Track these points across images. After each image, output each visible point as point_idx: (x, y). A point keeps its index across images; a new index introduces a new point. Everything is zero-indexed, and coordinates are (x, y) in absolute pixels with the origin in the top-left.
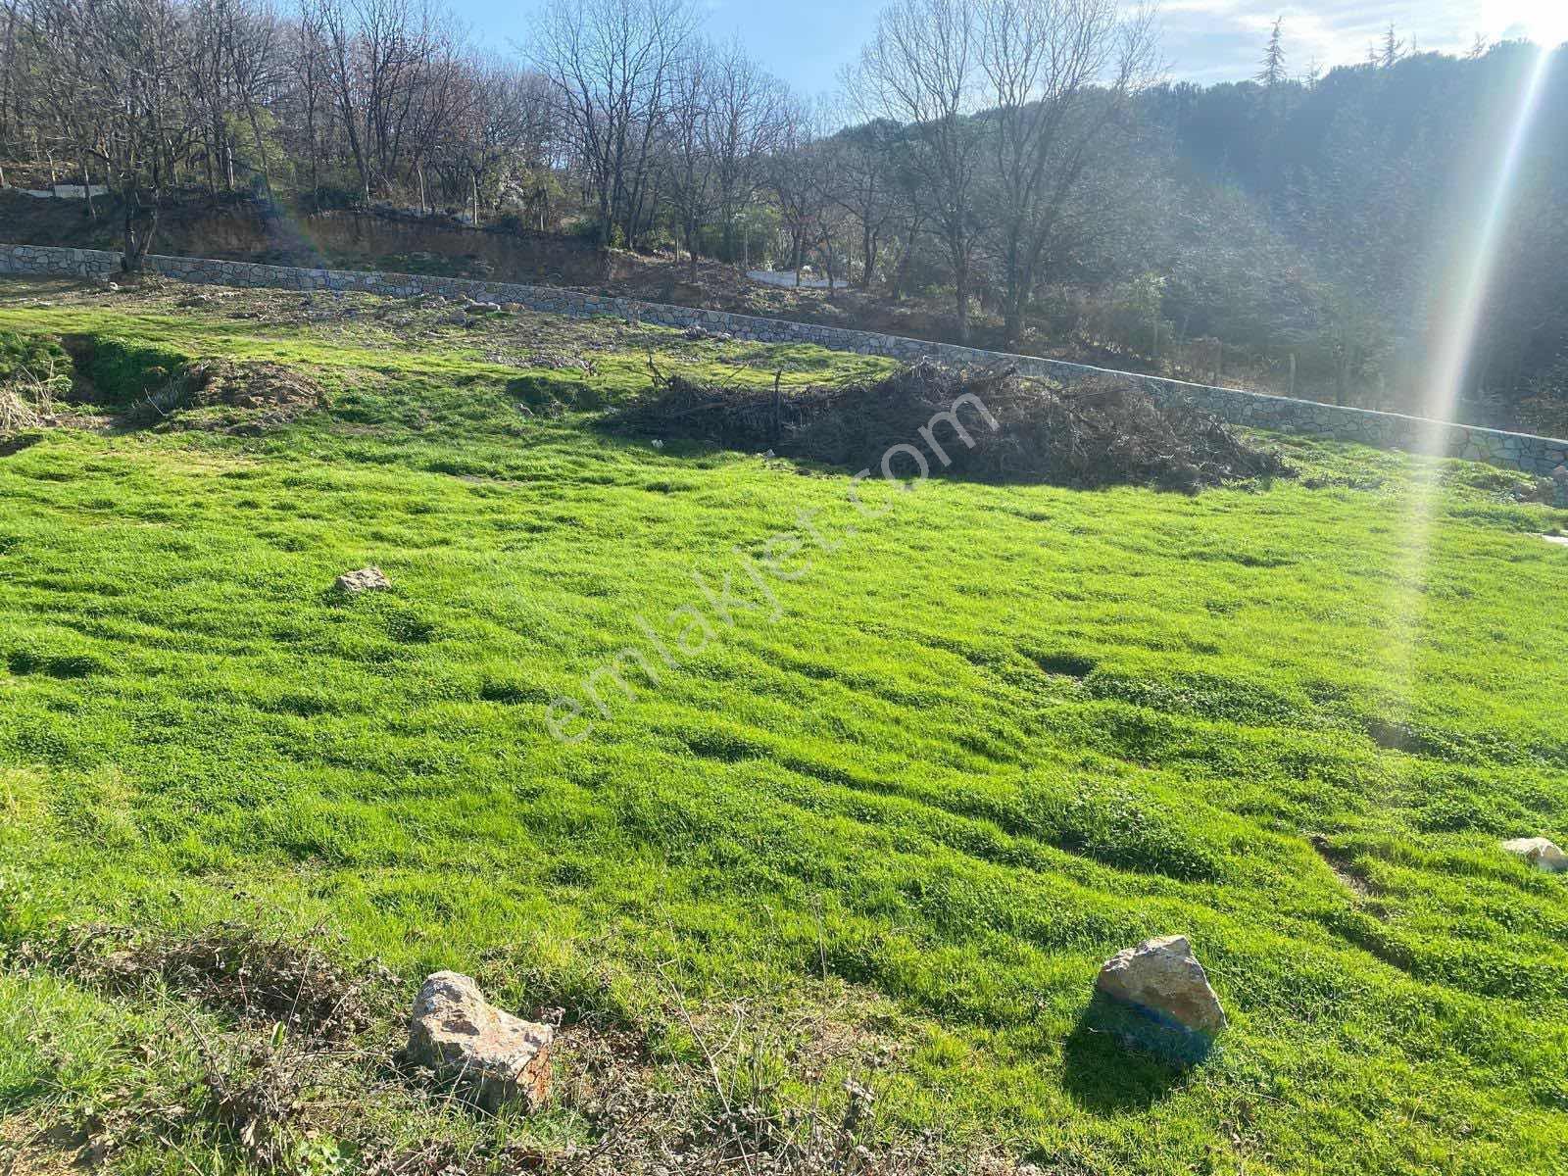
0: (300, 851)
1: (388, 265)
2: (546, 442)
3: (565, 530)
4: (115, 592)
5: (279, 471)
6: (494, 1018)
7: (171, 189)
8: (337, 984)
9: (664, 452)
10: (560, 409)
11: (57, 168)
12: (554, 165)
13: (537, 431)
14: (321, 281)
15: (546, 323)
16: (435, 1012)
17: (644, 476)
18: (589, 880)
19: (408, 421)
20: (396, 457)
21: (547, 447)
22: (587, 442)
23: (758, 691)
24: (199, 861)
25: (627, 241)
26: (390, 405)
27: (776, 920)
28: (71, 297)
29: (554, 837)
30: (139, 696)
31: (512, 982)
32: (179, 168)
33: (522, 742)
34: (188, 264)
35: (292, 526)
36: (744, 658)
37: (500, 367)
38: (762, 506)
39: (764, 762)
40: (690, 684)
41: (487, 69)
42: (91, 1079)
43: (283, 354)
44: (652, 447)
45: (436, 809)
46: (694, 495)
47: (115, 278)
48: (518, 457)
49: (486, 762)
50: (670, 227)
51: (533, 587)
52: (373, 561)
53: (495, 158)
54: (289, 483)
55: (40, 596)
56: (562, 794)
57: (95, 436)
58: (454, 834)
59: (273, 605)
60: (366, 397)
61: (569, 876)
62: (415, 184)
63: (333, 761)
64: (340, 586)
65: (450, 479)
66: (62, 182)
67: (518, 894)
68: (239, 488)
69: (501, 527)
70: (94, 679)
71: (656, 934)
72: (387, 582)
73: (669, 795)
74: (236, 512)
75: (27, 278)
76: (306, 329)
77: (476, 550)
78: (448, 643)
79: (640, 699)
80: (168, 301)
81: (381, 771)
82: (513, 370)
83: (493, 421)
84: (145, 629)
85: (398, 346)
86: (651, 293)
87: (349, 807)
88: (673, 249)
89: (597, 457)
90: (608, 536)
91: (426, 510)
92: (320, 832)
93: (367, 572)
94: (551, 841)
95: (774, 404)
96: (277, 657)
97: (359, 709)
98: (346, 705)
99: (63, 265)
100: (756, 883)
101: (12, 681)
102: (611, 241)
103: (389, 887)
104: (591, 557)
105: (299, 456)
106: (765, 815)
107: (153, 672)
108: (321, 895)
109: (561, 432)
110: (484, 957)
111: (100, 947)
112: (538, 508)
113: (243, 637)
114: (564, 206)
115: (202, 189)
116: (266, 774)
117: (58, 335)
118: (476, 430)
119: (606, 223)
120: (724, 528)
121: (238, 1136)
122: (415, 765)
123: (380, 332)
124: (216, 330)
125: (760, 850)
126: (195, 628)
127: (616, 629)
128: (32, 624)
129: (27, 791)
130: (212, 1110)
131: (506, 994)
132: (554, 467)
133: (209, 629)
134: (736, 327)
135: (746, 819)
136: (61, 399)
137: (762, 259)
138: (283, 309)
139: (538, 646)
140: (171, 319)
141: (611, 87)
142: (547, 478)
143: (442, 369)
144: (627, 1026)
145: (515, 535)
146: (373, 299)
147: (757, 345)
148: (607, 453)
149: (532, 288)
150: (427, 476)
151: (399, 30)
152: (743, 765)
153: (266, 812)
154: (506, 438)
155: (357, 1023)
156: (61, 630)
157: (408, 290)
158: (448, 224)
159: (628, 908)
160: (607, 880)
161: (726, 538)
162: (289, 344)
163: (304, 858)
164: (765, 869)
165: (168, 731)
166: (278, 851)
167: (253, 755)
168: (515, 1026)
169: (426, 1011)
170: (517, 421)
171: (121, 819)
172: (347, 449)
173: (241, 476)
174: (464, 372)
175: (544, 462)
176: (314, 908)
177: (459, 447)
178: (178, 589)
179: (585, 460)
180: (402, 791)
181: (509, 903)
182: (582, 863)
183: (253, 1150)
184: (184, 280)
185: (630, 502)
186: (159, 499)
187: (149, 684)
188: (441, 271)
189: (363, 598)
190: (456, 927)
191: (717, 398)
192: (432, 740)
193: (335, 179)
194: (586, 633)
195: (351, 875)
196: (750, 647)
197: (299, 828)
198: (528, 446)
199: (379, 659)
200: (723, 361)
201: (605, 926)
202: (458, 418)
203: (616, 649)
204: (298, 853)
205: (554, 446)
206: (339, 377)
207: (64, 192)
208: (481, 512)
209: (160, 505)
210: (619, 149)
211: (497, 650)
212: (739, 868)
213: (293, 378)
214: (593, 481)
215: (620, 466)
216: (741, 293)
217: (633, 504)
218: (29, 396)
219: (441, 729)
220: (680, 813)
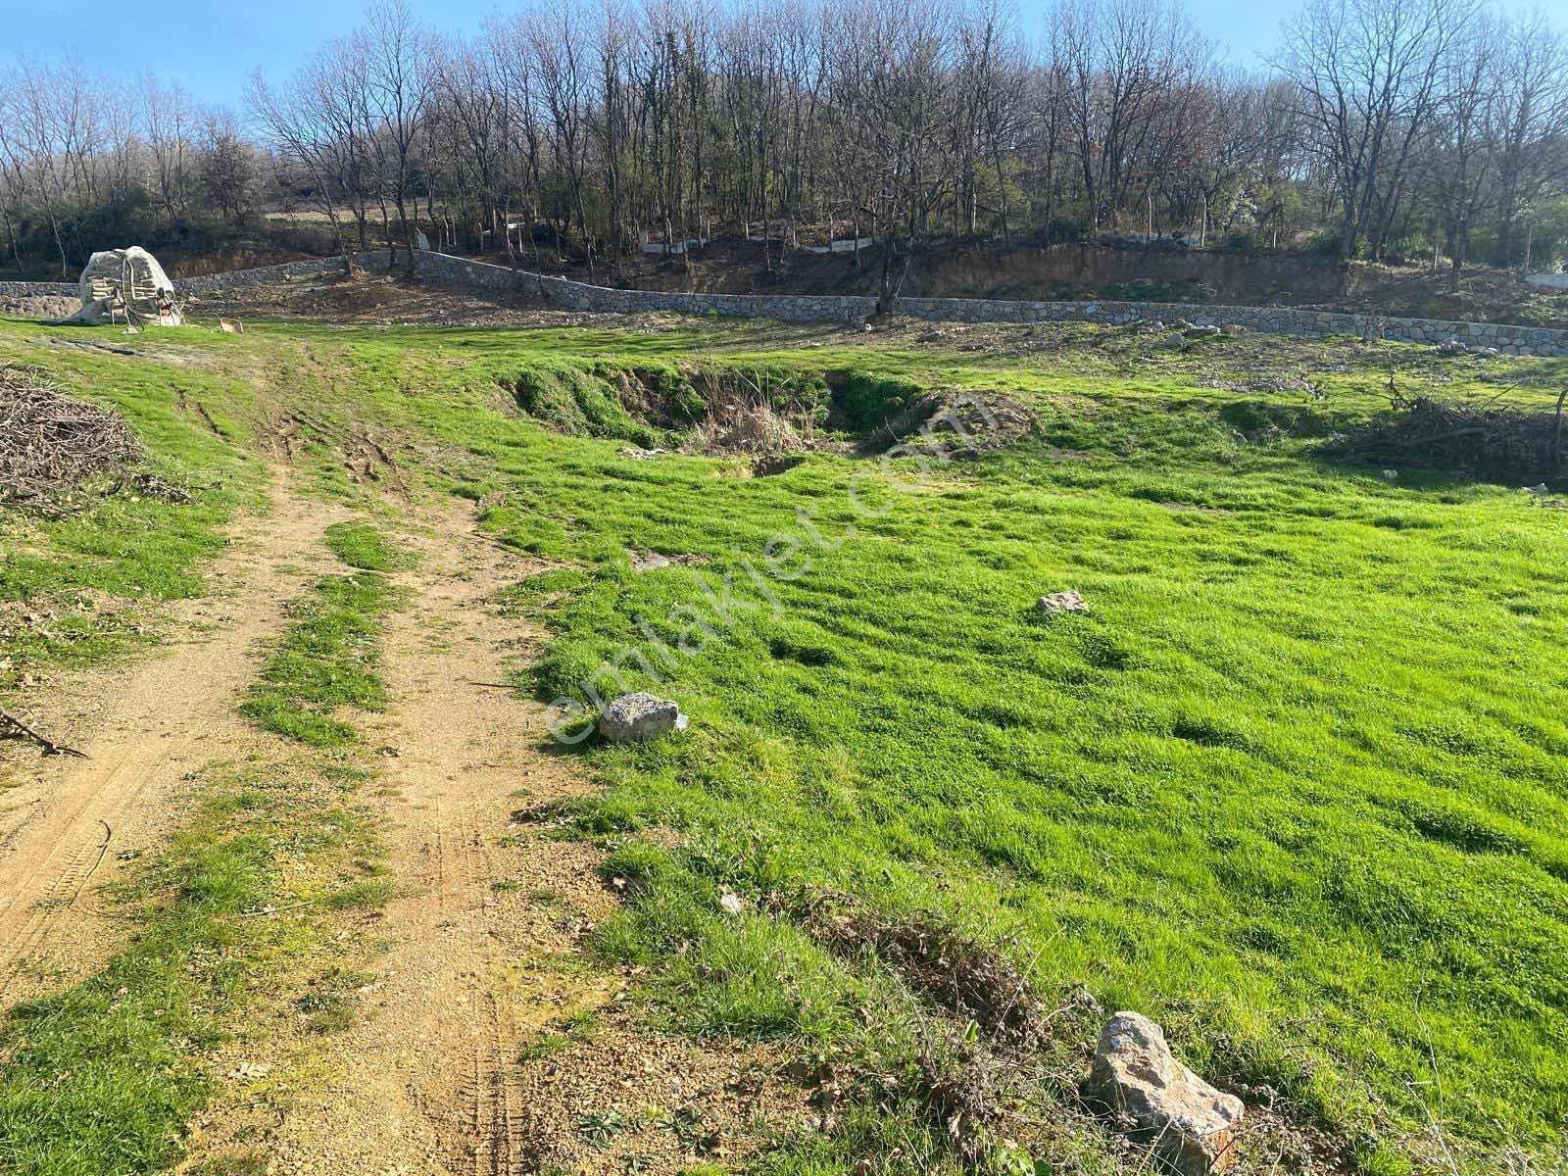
0: (994, 857)
1: (1109, 293)
2: (1259, 470)
3: (1273, 564)
4: (851, 596)
5: (992, 493)
6: (1180, 1076)
7: (921, 235)
8: (1024, 996)
9: (1398, 482)
10: (1277, 435)
11: (836, 226)
12: (1293, 177)
13: (1249, 458)
14: (1044, 313)
15: (1269, 345)
16: (1120, 1052)
17: (1373, 510)
18: (1286, 952)
19: (1115, 448)
20: (1101, 482)
21: (1258, 475)
22: (1305, 471)
23: (1510, 773)
24: (905, 847)
25: (1373, 253)
26: (1100, 431)
27: (1528, 1054)
28: (835, 338)
29: (1248, 896)
30: (864, 689)
31: (1198, 1042)
32: (931, 216)
33: (1216, 787)
34: (929, 303)
35: (999, 546)
36: (1492, 730)
37: (1215, 392)
38: (1528, 551)
39: (1517, 860)
40: (1418, 753)
41: (1230, 84)
42: (823, 1028)
43: (1003, 383)
44: (1384, 478)
45: (1124, 841)
46: (1434, 534)
47: (870, 320)
48: (1227, 485)
49: (1176, 801)
50: (1428, 232)
51: (1236, 623)
52: (1072, 584)
53: (1230, 176)
54: (999, 505)
55: (796, 593)
56: (1260, 851)
57: (842, 459)
58: (1141, 870)
59: (979, 619)
60: (1076, 424)
61: (1263, 941)
62: (1144, 211)
63: (1026, 775)
64: (1041, 606)
65: (1153, 506)
66: (838, 238)
67: (1206, 948)
68: (955, 508)
69: (1204, 557)
70: (831, 668)
71: (1365, 1031)
72: (1086, 606)
73: (1389, 877)
74: (951, 530)
75: (803, 324)
76: (1026, 359)
77: (1176, 579)
78: (1144, 673)
79: (1354, 761)
80: (910, 337)
81: (1071, 793)
82: (1228, 395)
83: (1203, 448)
84: (872, 630)
85: (1111, 373)
86: (1398, 308)
87: (1038, 822)
88: (1430, 257)
89: (1315, 487)
90: (1323, 574)
91: (1128, 537)
92: (1011, 842)
93: (1067, 595)
94: (1244, 900)
95: (1554, 429)
96: (980, 668)
97: (1053, 728)
98: (1040, 722)
99: (832, 310)
100: (1500, 1004)
101: (772, 663)
102: (1354, 253)
103: (1075, 911)
104: (1303, 597)
105: (1010, 480)
106: (1517, 924)
107: (877, 669)
108: (1011, 904)
109: (1276, 460)
110: (1170, 1006)
111: (828, 908)
112: (1246, 539)
113: (951, 645)
114: (1302, 220)
115: (949, 235)
116: (966, 777)
117: (823, 371)
118: (1184, 456)
119: (1349, 233)
120: (1473, 575)
121: (946, 1124)
122: (1105, 792)
123: (1095, 359)
124: (947, 363)
125: (1509, 967)
126: (914, 634)
127: (1329, 679)
128: (788, 616)
129: (779, 758)
130: (923, 1091)
131: (1191, 1053)
132: (1265, 496)
133: (923, 635)
134: (1506, 340)
135: (1491, 925)
136: (820, 426)
137: (1550, 260)
138: (1007, 340)
139: (1239, 686)
140: (911, 354)
141: (1371, 85)
142: (1257, 508)
143: (1154, 395)
144: (1326, 1125)
145: (1218, 567)
146: (1091, 328)
147: (1535, 361)
148: (1328, 482)
149: (1257, 309)
150: (1130, 501)
151: (1144, 61)
152: (1488, 859)
153: (964, 812)
154: (1214, 465)
155: (1040, 1040)
156: (810, 624)
157: (1127, 317)
158: (1175, 248)
159: (1331, 992)
160: (1308, 957)
161: (1475, 586)
162: (1008, 374)
163: (996, 864)
164: (1513, 990)
165: (885, 723)
166: (974, 854)
167: (955, 756)
168: (1204, 1091)
169: (1111, 1049)
170: (1227, 448)
171: (846, 795)
172: (1054, 473)
173: (958, 497)
174: (1177, 397)
175: (1254, 491)
176: (1004, 916)
177: (1165, 473)
178: (900, 597)
179: (1301, 489)
180: (1091, 816)
181: (1197, 956)
182: (1280, 931)
183: (958, 1142)
184: (924, 319)
185: (1353, 538)
186: (889, 516)
187: (873, 680)
188: (1160, 296)
189: (1062, 620)
190: (1140, 968)
191: (1475, 422)
192: (1122, 770)
193: (1065, 214)
194: (1294, 679)
195: (1040, 892)
196: (1502, 718)
197: (994, 834)
198: (1237, 474)
199: (1074, 681)
200: (1483, 380)
201: (1304, 1007)
202: (1166, 445)
203: (1329, 700)
204: (991, 858)
205: (1267, 474)
206: (1052, 404)
207: (838, 247)
208: (1183, 541)
209: (890, 521)
210: (1375, 152)
211: (1194, 686)
212: (1477, 981)
213: (1013, 407)
214: (1310, 513)
215: (1343, 498)
216: (1516, 302)
217: (1357, 540)
218: (797, 424)
219: (1132, 761)
220: (1402, 901)
